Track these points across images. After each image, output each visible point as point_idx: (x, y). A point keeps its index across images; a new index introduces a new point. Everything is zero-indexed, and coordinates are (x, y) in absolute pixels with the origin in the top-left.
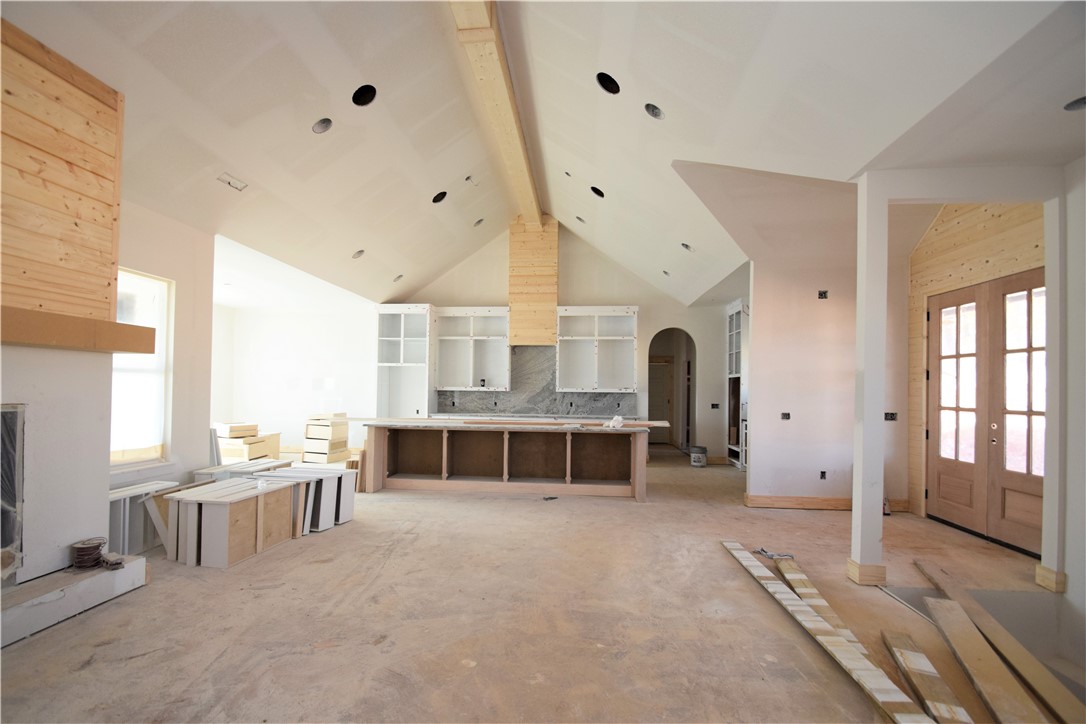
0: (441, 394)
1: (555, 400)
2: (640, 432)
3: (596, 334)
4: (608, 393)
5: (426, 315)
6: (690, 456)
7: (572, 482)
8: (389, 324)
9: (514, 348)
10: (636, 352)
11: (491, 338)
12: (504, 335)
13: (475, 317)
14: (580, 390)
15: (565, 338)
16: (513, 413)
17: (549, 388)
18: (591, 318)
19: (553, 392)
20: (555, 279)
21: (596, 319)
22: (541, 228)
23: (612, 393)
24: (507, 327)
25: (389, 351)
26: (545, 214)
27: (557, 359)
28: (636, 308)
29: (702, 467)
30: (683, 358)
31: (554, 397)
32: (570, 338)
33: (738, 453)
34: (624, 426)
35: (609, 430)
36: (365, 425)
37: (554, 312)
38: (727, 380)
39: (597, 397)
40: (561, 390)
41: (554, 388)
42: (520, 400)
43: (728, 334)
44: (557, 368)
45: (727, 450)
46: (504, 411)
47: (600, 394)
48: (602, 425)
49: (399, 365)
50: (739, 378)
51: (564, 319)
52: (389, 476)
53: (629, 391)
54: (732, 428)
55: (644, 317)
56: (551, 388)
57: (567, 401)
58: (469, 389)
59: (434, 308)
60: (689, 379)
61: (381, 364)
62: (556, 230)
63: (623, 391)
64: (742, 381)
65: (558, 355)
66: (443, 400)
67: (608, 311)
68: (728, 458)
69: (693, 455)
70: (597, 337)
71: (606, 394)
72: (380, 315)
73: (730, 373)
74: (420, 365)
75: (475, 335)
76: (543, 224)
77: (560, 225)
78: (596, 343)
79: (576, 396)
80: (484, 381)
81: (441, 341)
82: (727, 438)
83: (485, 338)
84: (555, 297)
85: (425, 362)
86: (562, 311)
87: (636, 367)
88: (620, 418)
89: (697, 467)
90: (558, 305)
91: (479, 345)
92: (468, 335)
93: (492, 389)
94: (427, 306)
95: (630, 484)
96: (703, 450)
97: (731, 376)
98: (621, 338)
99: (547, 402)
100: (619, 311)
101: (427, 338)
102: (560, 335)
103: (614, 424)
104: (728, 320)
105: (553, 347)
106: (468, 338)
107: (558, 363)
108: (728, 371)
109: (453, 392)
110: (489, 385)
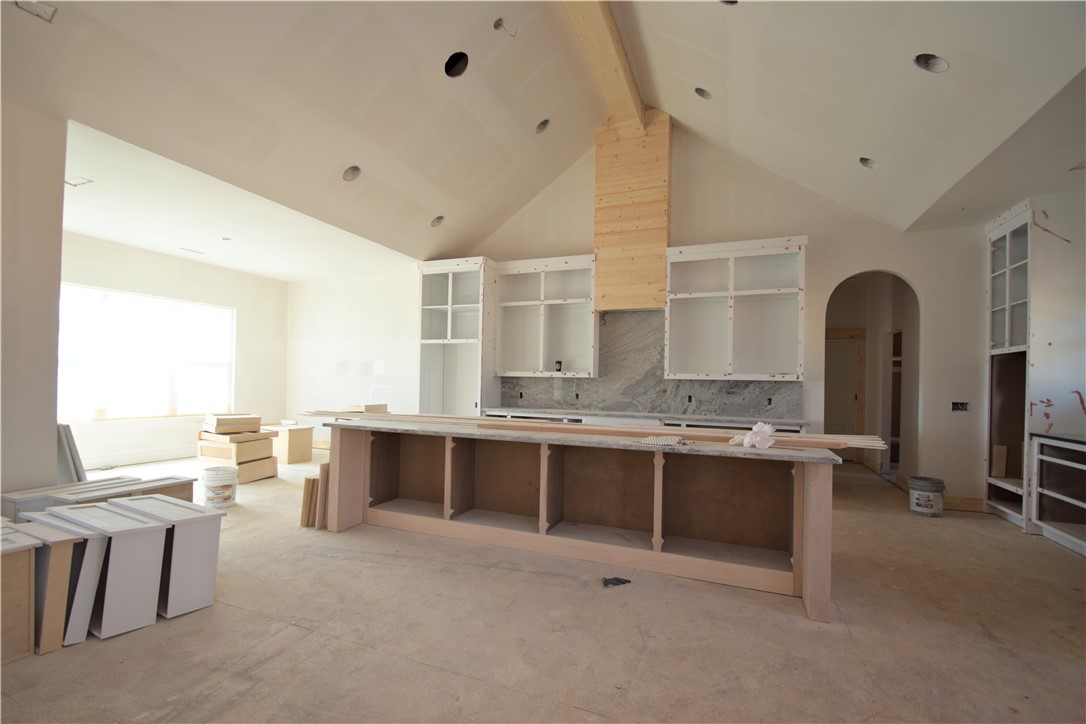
0: (505, 381)
1: (665, 391)
2: (817, 463)
3: (731, 286)
4: (751, 382)
5: (478, 272)
6: (908, 493)
7: (664, 549)
8: (434, 287)
9: (604, 317)
10: (802, 314)
11: (569, 301)
12: (587, 296)
13: (547, 274)
14: (702, 377)
15: (679, 296)
16: (603, 409)
17: (655, 374)
18: (722, 262)
19: (661, 380)
20: (665, 206)
21: (731, 264)
22: (642, 131)
23: (759, 382)
24: (591, 285)
25: (433, 324)
26: (648, 108)
27: (667, 328)
28: (803, 240)
29: (934, 515)
30: (886, 328)
31: (662, 386)
32: (686, 296)
33: (1020, 497)
34: (778, 444)
35: (738, 452)
36: (325, 425)
37: (662, 257)
38: (987, 359)
39: (733, 387)
40: (672, 377)
41: (663, 374)
42: (612, 389)
43: (988, 276)
44: (667, 342)
45: (984, 489)
46: (589, 406)
47: (737, 383)
48: (726, 440)
49: (446, 341)
50: (1023, 355)
51: (677, 267)
52: (372, 505)
53: (787, 378)
54: (995, 447)
55: (816, 255)
56: (658, 373)
57: (684, 392)
58: (538, 375)
59: (491, 263)
60: (897, 364)
61: (425, 341)
62: (667, 130)
63: (778, 378)
64: (1031, 358)
65: (667, 323)
66: (508, 390)
67: (752, 248)
68: (986, 501)
69: (915, 494)
70: (732, 292)
71: (747, 383)
72: (424, 276)
73: (993, 347)
74: (470, 341)
75: (546, 298)
76: (646, 125)
77: (674, 125)
78: (731, 302)
79: (697, 385)
80: (560, 363)
81: (506, 309)
82: (986, 465)
83: (560, 302)
84: (664, 234)
85: (477, 337)
86: (674, 255)
87: (801, 337)
88: (768, 429)
89: (922, 514)
90: (669, 246)
91: (555, 313)
92: (539, 299)
93: (569, 375)
94: (480, 260)
95: (790, 568)
96: (938, 486)
97: (997, 352)
98: (775, 291)
99: (652, 394)
100: (772, 247)
101: (481, 305)
102: (671, 292)
103: (756, 439)
104: (989, 249)
105: (661, 312)
106: (537, 303)
107: (667, 336)
108: (988, 343)
109: (518, 378)
110: (568, 369)
